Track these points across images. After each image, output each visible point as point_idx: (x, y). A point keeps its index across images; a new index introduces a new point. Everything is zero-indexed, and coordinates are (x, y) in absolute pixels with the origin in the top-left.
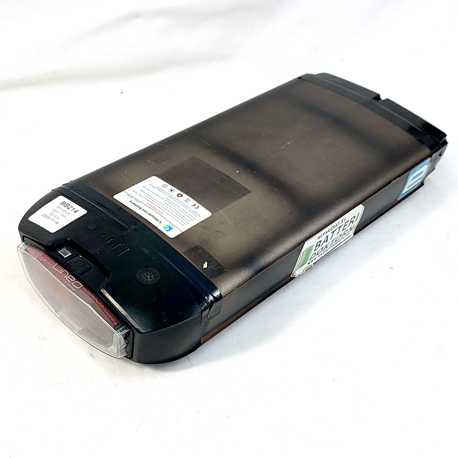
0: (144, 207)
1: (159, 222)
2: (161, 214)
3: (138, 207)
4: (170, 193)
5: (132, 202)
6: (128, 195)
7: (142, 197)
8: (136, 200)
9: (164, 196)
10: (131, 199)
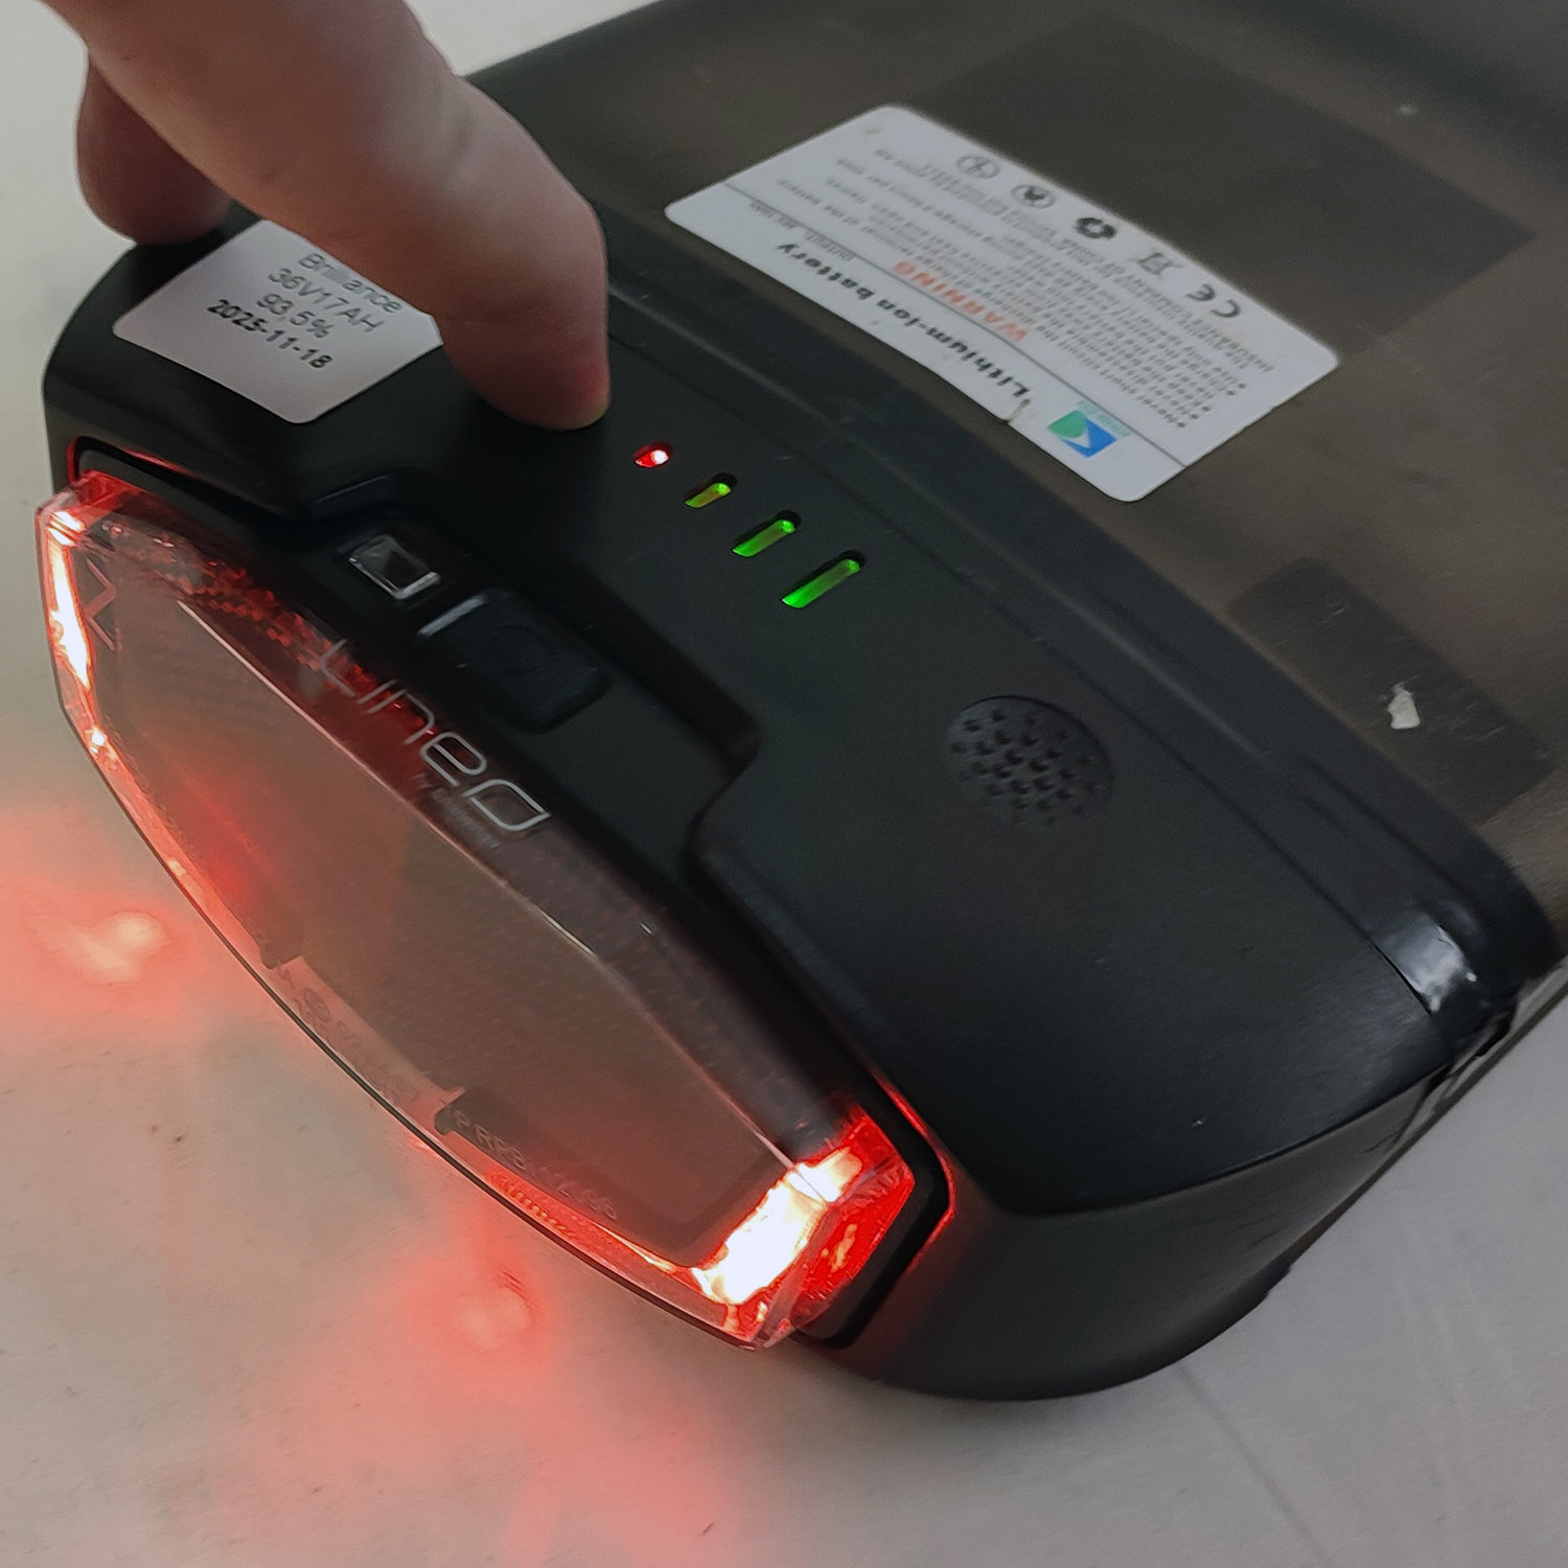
0: (885, 288)
1: (1012, 388)
2: (1011, 339)
3: (848, 283)
4: (1027, 209)
5: (795, 251)
6: (761, 206)
7: (855, 222)
8: (822, 240)
9: (995, 227)
10: (789, 236)
